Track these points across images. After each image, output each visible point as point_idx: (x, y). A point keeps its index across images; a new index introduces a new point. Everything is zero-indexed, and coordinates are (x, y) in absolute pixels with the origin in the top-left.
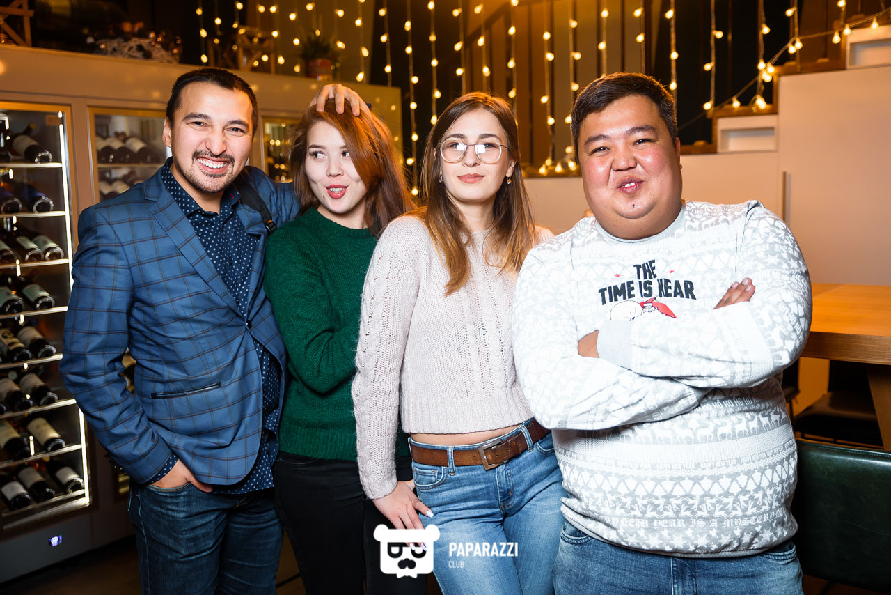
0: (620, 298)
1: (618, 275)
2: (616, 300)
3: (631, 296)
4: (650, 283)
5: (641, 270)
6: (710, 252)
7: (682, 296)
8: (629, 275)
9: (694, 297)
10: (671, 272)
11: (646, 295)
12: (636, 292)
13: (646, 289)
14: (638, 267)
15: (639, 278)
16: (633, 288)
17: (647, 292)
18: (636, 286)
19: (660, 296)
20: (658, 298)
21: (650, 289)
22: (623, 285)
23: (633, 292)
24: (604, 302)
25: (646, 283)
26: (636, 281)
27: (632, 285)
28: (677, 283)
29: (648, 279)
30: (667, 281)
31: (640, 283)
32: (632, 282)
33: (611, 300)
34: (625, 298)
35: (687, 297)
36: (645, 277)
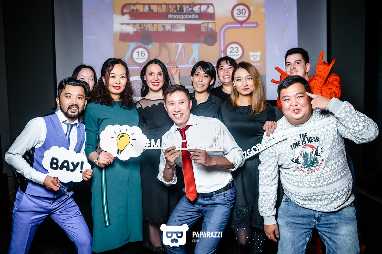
0: (297, 147)
1: (295, 139)
2: (296, 148)
3: (300, 146)
4: (305, 140)
5: (301, 136)
6: (322, 128)
7: (316, 141)
8: (298, 138)
9: (319, 141)
10: (312, 134)
11: (304, 144)
12: (301, 144)
13: (304, 142)
14: (300, 135)
15: (301, 139)
16: (300, 143)
17: (305, 143)
18: (301, 142)
19: (309, 143)
20: (308, 144)
21: (305, 142)
22: (297, 142)
23: (300, 144)
24: (292, 149)
25: (304, 140)
26: (301, 141)
27: (299, 142)
28: (314, 137)
29: (304, 139)
30: (311, 138)
31: (302, 140)
32: (299, 141)
33: (294, 148)
34: (298, 147)
35: (317, 141)
36: (303, 139)
